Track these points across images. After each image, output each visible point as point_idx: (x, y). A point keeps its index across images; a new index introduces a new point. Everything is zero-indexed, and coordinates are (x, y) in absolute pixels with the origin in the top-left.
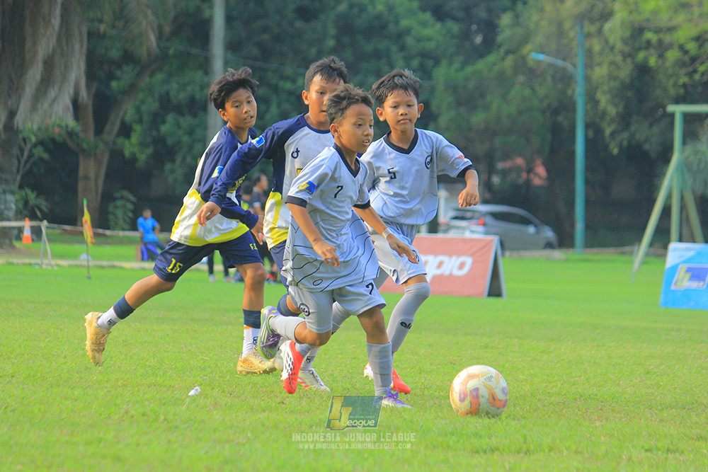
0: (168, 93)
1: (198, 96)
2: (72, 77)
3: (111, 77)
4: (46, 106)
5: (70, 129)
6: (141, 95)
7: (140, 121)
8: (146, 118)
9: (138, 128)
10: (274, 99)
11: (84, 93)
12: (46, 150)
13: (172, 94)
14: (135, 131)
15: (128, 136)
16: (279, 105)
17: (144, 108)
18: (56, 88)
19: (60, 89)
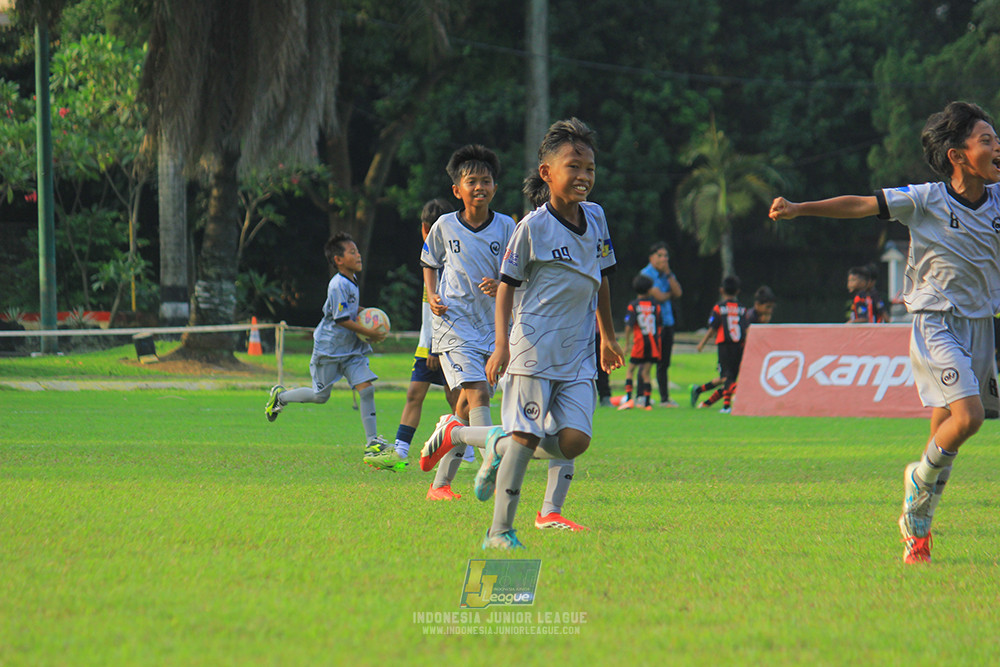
0: (462, 115)
1: (509, 117)
2: (320, 99)
3: (375, 94)
4: (281, 145)
5: (314, 176)
6: (421, 120)
7: (421, 159)
8: (430, 155)
9: (417, 170)
10: (627, 116)
11: (334, 120)
12: (279, 212)
13: (470, 114)
14: (414, 177)
15: (403, 185)
16: (634, 129)
17: (426, 140)
18: (295, 117)
19: (303, 117)
